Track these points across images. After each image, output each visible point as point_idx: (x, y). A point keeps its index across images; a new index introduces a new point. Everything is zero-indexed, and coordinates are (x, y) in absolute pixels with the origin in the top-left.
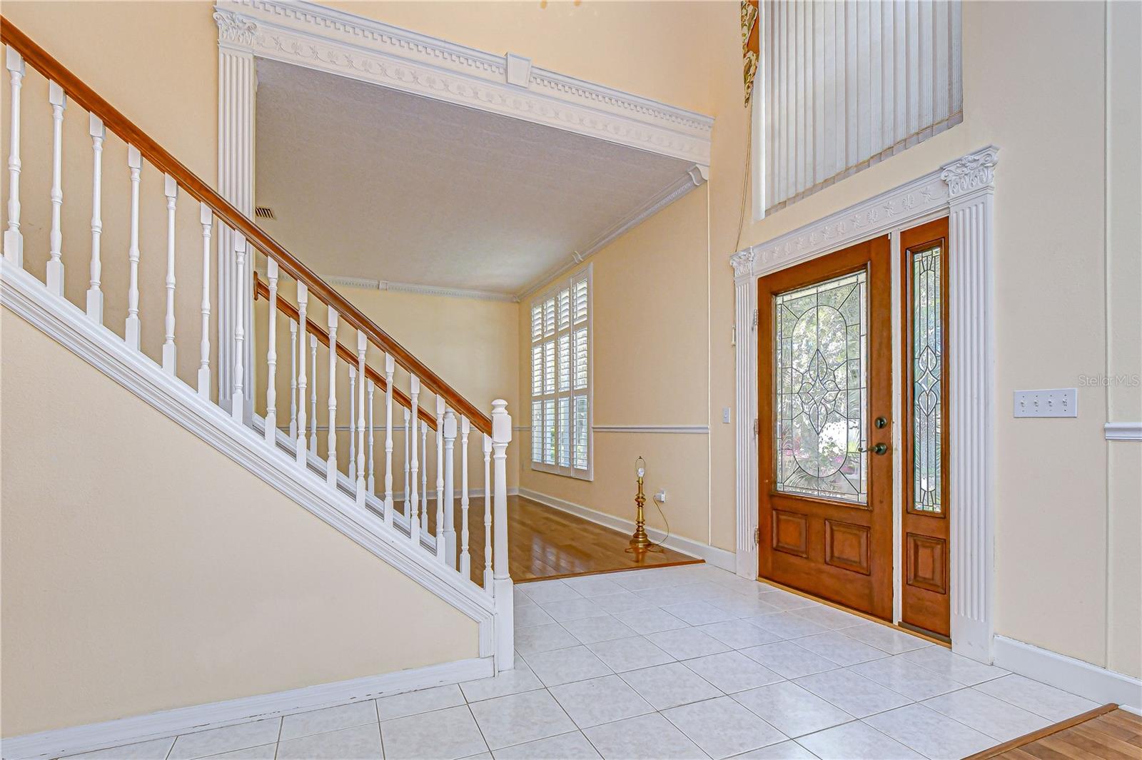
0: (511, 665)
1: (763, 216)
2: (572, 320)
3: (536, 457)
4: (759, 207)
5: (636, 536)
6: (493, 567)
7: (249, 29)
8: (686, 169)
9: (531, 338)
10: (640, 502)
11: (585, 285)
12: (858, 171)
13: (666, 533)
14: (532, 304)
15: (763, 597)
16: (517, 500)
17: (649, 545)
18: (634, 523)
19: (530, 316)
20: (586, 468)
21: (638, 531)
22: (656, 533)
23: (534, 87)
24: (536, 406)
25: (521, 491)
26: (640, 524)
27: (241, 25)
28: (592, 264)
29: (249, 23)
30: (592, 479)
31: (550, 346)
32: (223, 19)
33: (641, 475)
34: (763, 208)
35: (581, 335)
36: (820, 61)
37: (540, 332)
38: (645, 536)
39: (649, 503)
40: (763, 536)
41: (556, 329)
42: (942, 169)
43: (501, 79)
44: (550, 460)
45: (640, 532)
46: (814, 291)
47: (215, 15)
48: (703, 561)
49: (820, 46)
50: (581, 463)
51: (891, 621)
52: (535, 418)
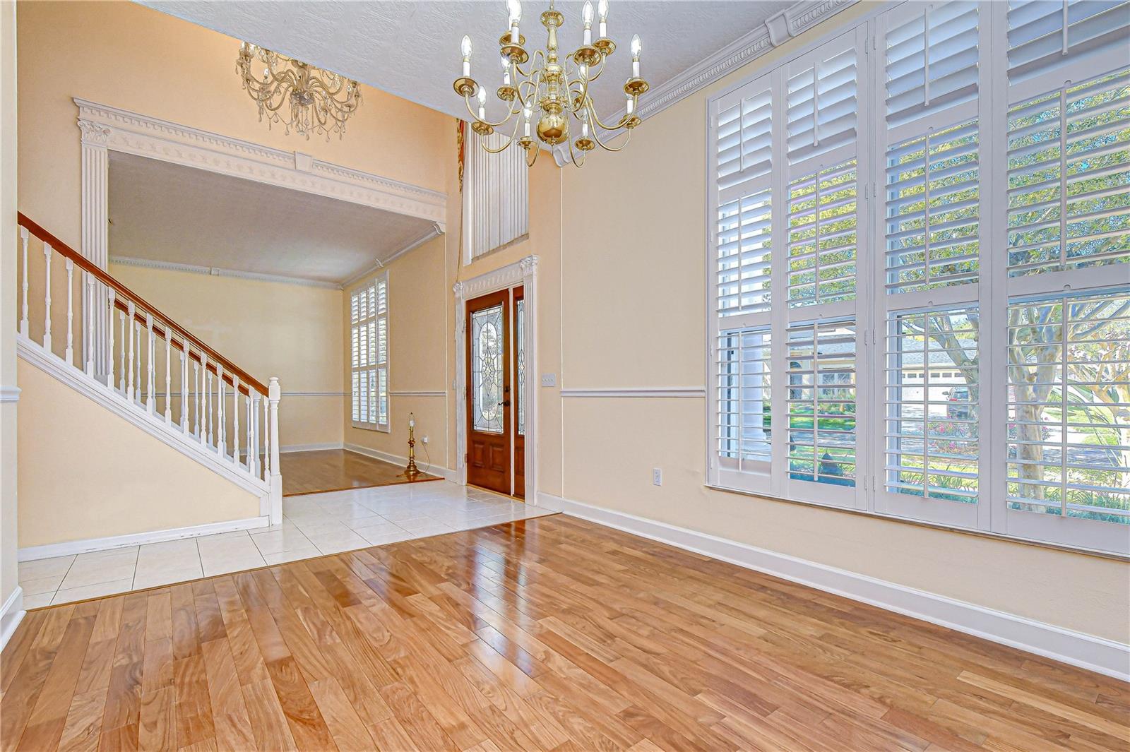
0: (281, 522)
1: (470, 263)
2: (377, 310)
3: (355, 417)
4: (468, 257)
5: (409, 467)
6: (270, 469)
7: (104, 132)
8: (432, 225)
9: (351, 320)
10: (411, 444)
11: (384, 286)
12: (504, 249)
13: (427, 464)
14: (352, 293)
15: (469, 492)
16: (342, 452)
17: (418, 472)
18: (408, 459)
19: (350, 302)
20: (385, 423)
21: (410, 463)
22: (421, 463)
23: (316, 171)
24: (355, 376)
25: (345, 445)
26: (412, 458)
27: (98, 129)
28: (388, 270)
29: (104, 128)
30: (389, 431)
31: (363, 328)
32: (85, 125)
33: (412, 425)
34: (471, 258)
35: (383, 322)
36: (491, 178)
37: (357, 317)
38: (415, 467)
39: (417, 444)
40: (470, 459)
41: (367, 316)
42: (520, 261)
43: (292, 166)
44: (364, 419)
45: (412, 465)
46: (486, 313)
47: (79, 123)
48: (444, 479)
49: (491, 170)
50: (383, 420)
51: (510, 494)
52: (354, 386)
